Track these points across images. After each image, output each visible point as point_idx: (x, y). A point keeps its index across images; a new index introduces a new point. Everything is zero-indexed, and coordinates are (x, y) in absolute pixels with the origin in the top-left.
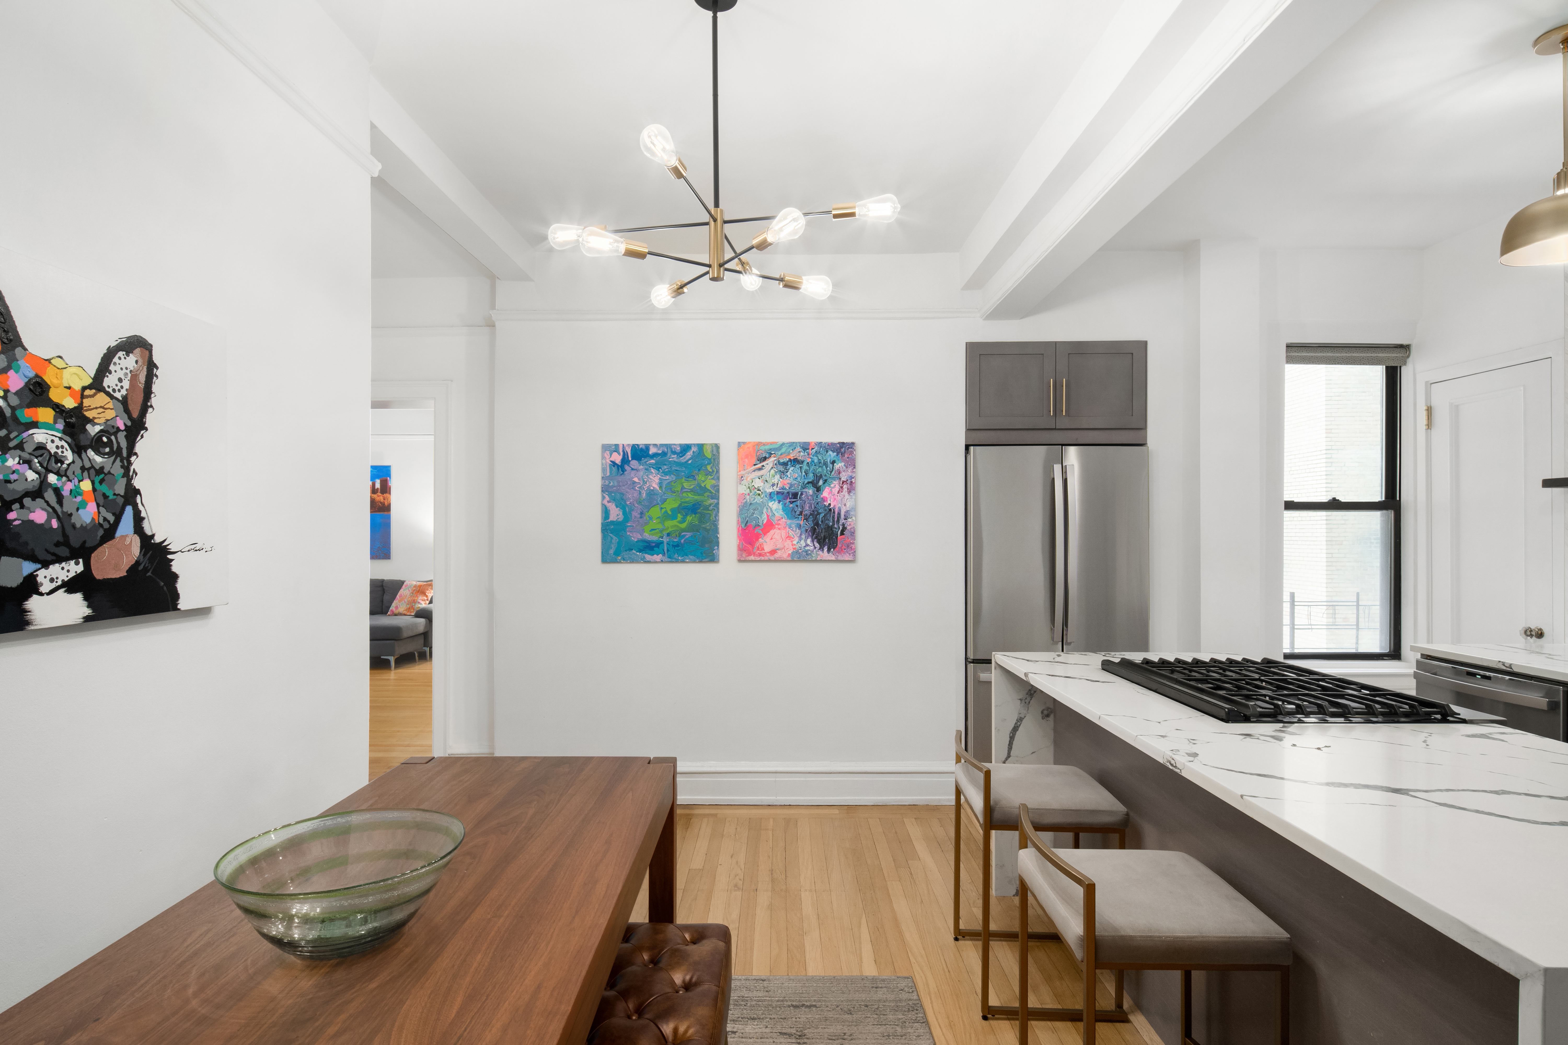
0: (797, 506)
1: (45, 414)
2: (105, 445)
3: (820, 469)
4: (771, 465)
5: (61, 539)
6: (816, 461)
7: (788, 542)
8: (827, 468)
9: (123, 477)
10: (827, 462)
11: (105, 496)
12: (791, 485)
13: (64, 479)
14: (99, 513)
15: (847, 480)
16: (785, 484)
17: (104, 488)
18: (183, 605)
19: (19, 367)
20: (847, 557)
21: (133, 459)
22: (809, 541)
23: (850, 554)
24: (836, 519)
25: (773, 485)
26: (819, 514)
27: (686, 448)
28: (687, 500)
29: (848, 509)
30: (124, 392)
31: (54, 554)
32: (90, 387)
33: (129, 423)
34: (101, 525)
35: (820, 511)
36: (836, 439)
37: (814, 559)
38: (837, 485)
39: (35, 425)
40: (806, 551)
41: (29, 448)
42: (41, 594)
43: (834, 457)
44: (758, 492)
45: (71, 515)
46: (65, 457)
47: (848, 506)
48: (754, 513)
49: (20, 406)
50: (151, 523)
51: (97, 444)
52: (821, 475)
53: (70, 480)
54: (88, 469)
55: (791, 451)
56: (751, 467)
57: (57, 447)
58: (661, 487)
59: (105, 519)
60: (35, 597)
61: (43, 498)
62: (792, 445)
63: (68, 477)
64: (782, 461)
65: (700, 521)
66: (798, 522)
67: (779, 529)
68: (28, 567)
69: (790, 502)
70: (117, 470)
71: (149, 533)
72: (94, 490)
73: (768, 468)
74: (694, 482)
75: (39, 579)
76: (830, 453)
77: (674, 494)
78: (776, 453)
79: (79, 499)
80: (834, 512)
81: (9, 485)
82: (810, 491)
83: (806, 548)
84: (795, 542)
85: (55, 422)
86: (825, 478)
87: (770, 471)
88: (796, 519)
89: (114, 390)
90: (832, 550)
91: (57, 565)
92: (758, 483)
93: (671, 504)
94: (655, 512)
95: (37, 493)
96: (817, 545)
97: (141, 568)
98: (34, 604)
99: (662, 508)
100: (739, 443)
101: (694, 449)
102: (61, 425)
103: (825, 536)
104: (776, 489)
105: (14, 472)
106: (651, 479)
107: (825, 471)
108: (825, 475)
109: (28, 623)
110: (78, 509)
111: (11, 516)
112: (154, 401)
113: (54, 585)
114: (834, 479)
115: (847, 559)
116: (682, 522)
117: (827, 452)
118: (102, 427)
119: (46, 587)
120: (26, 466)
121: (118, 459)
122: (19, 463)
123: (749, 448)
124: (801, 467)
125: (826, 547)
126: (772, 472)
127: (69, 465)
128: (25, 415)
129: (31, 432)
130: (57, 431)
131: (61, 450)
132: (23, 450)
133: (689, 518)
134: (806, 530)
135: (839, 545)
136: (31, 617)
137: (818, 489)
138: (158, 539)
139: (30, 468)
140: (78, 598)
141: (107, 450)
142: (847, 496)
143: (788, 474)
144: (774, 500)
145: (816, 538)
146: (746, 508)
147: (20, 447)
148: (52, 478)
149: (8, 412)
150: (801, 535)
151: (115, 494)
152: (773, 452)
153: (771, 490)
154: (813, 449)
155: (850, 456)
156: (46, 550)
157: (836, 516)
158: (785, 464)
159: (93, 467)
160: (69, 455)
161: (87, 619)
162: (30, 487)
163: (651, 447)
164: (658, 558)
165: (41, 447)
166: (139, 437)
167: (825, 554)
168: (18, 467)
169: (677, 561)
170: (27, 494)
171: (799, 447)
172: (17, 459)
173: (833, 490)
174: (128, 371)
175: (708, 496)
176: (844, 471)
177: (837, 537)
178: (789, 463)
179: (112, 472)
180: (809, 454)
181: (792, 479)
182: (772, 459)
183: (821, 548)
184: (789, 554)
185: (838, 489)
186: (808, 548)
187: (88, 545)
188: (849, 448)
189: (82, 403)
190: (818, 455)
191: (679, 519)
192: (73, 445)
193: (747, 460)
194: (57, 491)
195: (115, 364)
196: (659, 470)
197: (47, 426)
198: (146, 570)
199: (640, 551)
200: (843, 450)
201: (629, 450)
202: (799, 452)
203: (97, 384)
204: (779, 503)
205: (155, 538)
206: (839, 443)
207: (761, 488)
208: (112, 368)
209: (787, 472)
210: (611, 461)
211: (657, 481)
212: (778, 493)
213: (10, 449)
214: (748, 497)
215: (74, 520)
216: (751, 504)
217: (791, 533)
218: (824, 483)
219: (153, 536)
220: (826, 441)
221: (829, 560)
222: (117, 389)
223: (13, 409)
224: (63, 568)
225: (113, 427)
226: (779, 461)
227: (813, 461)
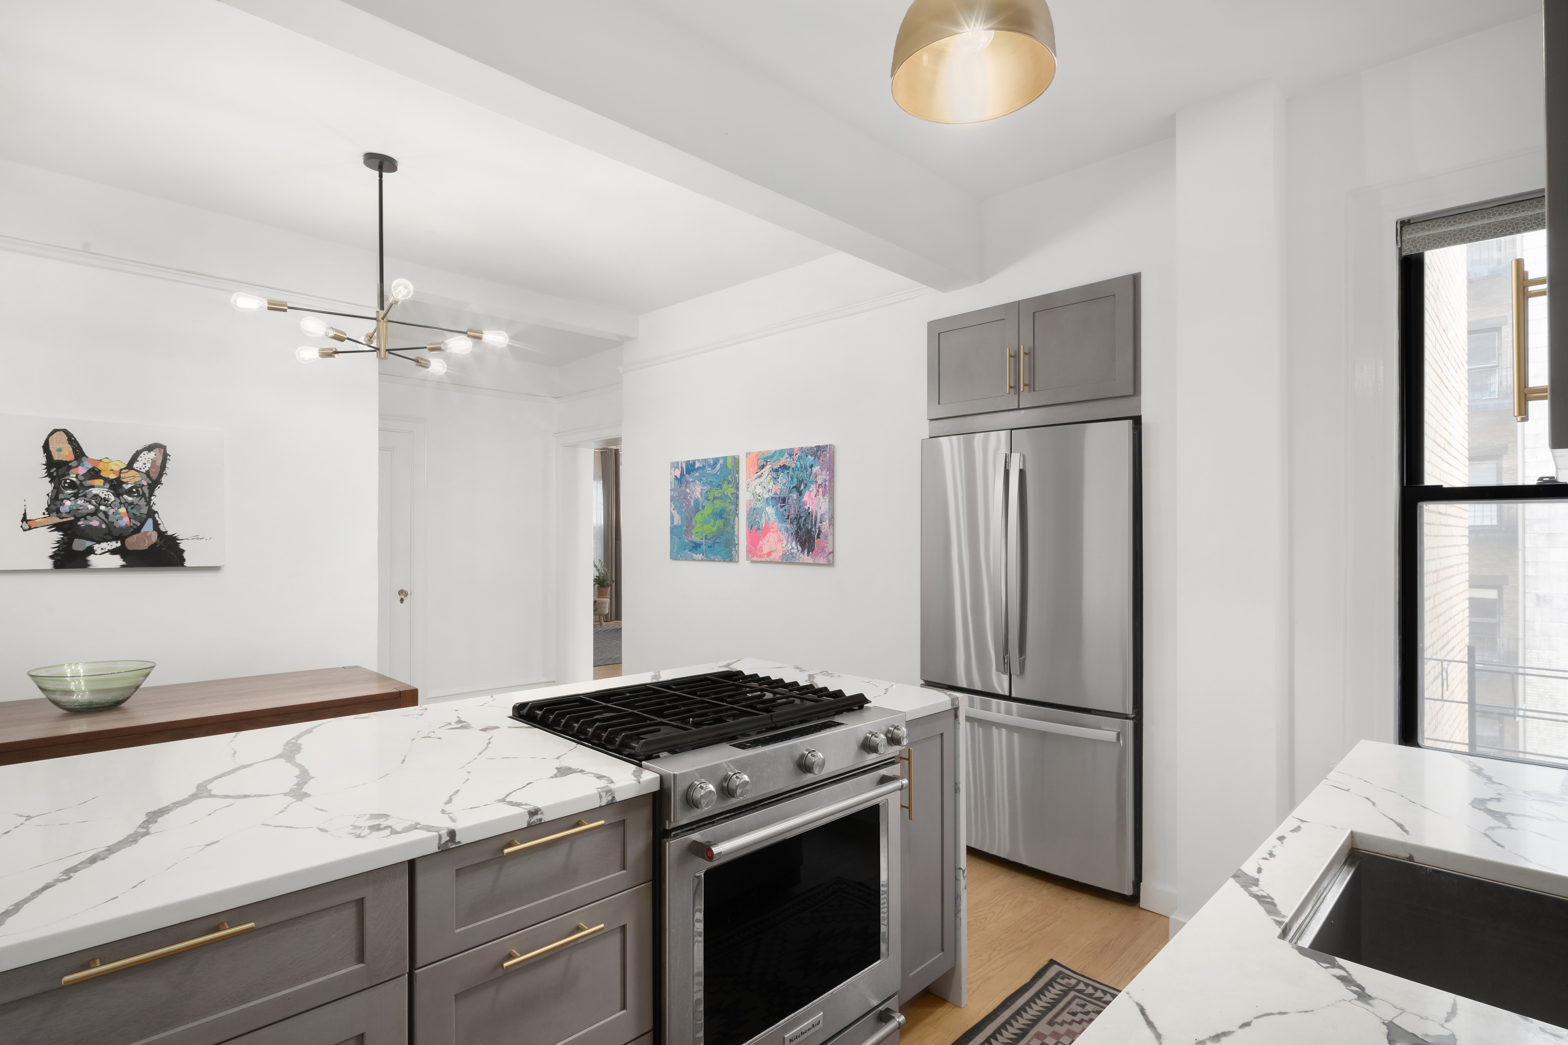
0: (785, 510)
1: (99, 482)
2: (135, 493)
3: (802, 474)
4: (767, 472)
5: (107, 532)
6: (799, 466)
7: (779, 545)
8: (806, 472)
9: (146, 506)
10: (807, 466)
11: (134, 514)
12: (781, 490)
13: (109, 508)
14: (130, 521)
15: (822, 484)
16: (777, 490)
17: (134, 511)
18: (186, 564)
19: (84, 465)
20: (822, 561)
21: (152, 498)
22: (794, 543)
23: (824, 557)
24: (813, 523)
25: (769, 491)
26: (801, 517)
27: (716, 461)
28: (717, 506)
29: (823, 513)
30: (147, 469)
31: (103, 538)
32: (125, 469)
33: (150, 482)
34: (132, 527)
35: (802, 515)
36: (813, 443)
37: (797, 562)
38: (814, 489)
39: (93, 487)
40: (792, 554)
41: (89, 496)
42: (96, 554)
43: (812, 461)
44: (759, 498)
45: (113, 522)
46: (110, 499)
47: (822, 509)
48: (756, 518)
49: (84, 480)
50: (165, 526)
51: (129, 492)
52: (802, 479)
53: (112, 508)
54: (124, 503)
55: (781, 458)
56: (754, 475)
57: (106, 495)
58: (701, 496)
59: (134, 524)
60: (92, 555)
61: (97, 516)
62: (781, 452)
63: (111, 507)
64: (775, 468)
65: (725, 526)
66: (785, 526)
67: (773, 532)
68: (88, 543)
69: (780, 506)
70: (142, 502)
71: (164, 531)
72: (127, 512)
73: (765, 475)
74: (721, 491)
75: (95, 548)
76: (809, 457)
77: (709, 502)
78: (771, 460)
79: (118, 516)
80: (812, 516)
81: (79, 511)
82: (795, 495)
83: (792, 551)
84: (784, 545)
85: (104, 484)
86: (805, 482)
87: (766, 478)
88: (785, 523)
89: (140, 469)
90: (811, 553)
91: (105, 543)
92: (759, 490)
93: (708, 510)
94: (698, 517)
95: (94, 514)
96: (800, 548)
97: (158, 546)
98: (91, 558)
99: (702, 514)
100: (746, 453)
101: (721, 462)
102: (107, 486)
103: (805, 539)
104: (771, 495)
105: (81, 506)
106: (696, 489)
107: (805, 476)
108: (806, 479)
109: (89, 565)
110: (117, 520)
111: (79, 523)
112: (167, 471)
113: (103, 551)
114: (812, 482)
115: (822, 563)
116: (713, 526)
117: (807, 456)
118: (133, 485)
119: (99, 551)
120: (88, 503)
121: (143, 498)
122: (84, 502)
123: (752, 458)
124: (788, 473)
125: (806, 550)
126: (768, 478)
127: (112, 502)
128: (88, 483)
129: (90, 490)
130: (106, 488)
131: (107, 496)
132: (86, 497)
133: (718, 522)
134: (792, 533)
135: (816, 549)
136: (89, 563)
137: (800, 494)
138: (169, 533)
139: (90, 504)
140: (118, 557)
141: (136, 494)
142: (822, 500)
143: (779, 480)
144: (770, 505)
145: (799, 541)
146: (753, 513)
147: (85, 496)
148: (102, 508)
149: (78, 483)
150: (788, 538)
151: (140, 514)
152: (768, 460)
153: (767, 496)
154: (796, 454)
155: (824, 459)
156: (99, 537)
157: (814, 520)
158: (777, 471)
159: (126, 502)
160: (112, 498)
161: (123, 566)
162: (90, 512)
163: (696, 462)
164: (700, 556)
165: (96, 496)
166: (157, 488)
167: (805, 558)
168: (84, 504)
169: (711, 560)
170: (88, 514)
171: (787, 454)
172: (83, 501)
173: (811, 493)
174: (150, 459)
175: (729, 503)
176: (820, 474)
177: (814, 541)
178: (780, 469)
179: (139, 503)
180: (793, 460)
181: (781, 485)
182: (768, 467)
183: (803, 551)
184: (780, 556)
185: (815, 493)
186: (793, 551)
187: (123, 535)
188: (823, 451)
189: (120, 476)
190: (801, 460)
191: (712, 523)
192: (115, 493)
193: (751, 469)
194: (105, 513)
195: (141, 457)
196: (700, 482)
197: (99, 487)
198: (161, 547)
199: (690, 550)
200: (819, 453)
201: (684, 466)
202: (787, 458)
203: (130, 466)
204: (773, 507)
205: (168, 533)
206: (816, 447)
207: (761, 494)
208: (139, 459)
209: (778, 478)
210: (675, 476)
211: (700, 491)
212: (772, 498)
213: (80, 497)
214: (752, 502)
215: (114, 524)
216: (754, 509)
217: (781, 536)
218: (805, 487)
219: (166, 532)
220: (806, 446)
221: (808, 563)
222: (142, 468)
223: (81, 481)
224: (108, 544)
225: (140, 484)
226: (773, 468)
227: (797, 466)
